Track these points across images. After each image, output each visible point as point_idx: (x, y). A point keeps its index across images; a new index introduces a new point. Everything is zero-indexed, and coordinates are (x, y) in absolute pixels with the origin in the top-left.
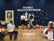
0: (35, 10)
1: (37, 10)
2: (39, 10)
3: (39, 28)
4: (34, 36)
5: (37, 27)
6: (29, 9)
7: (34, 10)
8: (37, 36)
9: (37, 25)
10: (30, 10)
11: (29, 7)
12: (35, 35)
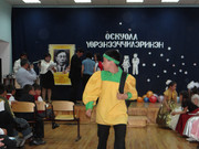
0: (145, 44)
1: (150, 45)
2: (159, 45)
3: (157, 101)
4: (140, 128)
5: (150, 101)
6: (124, 40)
7: (140, 44)
8: (149, 129)
9: (150, 93)
10: (127, 44)
11: (124, 36)
12: (143, 124)
